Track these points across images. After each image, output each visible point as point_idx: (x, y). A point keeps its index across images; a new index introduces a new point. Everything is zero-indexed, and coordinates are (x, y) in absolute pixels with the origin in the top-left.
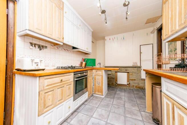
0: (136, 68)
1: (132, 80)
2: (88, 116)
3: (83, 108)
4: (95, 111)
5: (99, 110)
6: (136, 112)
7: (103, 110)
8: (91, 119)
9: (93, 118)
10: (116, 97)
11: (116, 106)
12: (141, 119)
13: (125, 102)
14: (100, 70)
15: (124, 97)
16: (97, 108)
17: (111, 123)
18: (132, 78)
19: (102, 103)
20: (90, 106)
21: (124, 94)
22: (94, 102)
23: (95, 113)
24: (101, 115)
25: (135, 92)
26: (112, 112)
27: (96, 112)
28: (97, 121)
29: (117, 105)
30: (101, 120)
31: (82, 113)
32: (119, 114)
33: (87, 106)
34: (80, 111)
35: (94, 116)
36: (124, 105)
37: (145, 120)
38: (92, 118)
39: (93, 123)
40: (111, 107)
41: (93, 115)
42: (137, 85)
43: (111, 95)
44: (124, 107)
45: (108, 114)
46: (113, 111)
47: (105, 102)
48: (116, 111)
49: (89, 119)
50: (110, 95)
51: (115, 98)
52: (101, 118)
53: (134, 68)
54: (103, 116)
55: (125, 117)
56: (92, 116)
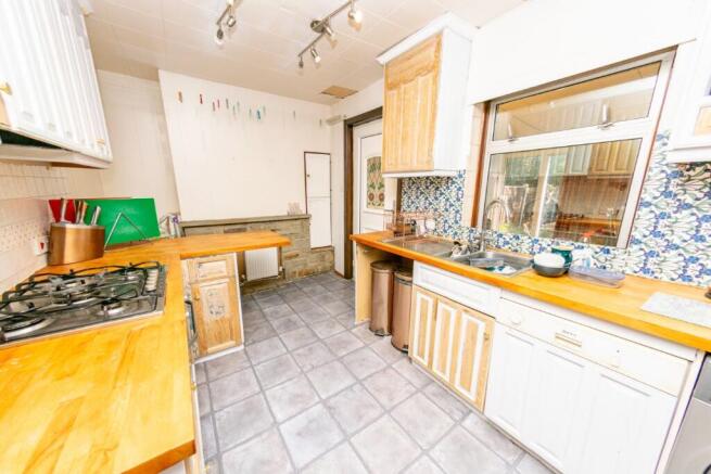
0: (298, 222)
1: (290, 257)
2: (265, 436)
3: (216, 434)
4: (267, 403)
5: (274, 392)
6: (345, 336)
7: (282, 383)
8: (282, 431)
9: (283, 422)
10: (279, 327)
11: (300, 351)
12: (361, 344)
13: (308, 327)
14: (218, 257)
15: (295, 316)
16: (262, 391)
17: (330, 394)
18: (288, 253)
19: (259, 368)
20: (231, 405)
21: (286, 305)
22: (231, 381)
23: (274, 409)
24: (294, 399)
25: (305, 289)
26: (310, 370)
27: (272, 404)
28: (301, 421)
29: (303, 347)
30: (307, 409)
31: (235, 447)
32: (326, 363)
33: (222, 413)
34: (218, 448)
35: (280, 417)
36: (315, 335)
37: (368, 342)
38: (282, 427)
39: (299, 434)
40: (292, 361)
41: (274, 418)
42: (301, 267)
43: (258, 328)
44: (319, 339)
45: (305, 381)
46: (309, 367)
47: (264, 358)
48: (314, 363)
49: (276, 438)
50: (255, 330)
51: (278, 331)
52: (300, 405)
53: (294, 222)
54: (298, 396)
55: (340, 359)
56: (275, 422)
